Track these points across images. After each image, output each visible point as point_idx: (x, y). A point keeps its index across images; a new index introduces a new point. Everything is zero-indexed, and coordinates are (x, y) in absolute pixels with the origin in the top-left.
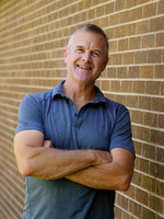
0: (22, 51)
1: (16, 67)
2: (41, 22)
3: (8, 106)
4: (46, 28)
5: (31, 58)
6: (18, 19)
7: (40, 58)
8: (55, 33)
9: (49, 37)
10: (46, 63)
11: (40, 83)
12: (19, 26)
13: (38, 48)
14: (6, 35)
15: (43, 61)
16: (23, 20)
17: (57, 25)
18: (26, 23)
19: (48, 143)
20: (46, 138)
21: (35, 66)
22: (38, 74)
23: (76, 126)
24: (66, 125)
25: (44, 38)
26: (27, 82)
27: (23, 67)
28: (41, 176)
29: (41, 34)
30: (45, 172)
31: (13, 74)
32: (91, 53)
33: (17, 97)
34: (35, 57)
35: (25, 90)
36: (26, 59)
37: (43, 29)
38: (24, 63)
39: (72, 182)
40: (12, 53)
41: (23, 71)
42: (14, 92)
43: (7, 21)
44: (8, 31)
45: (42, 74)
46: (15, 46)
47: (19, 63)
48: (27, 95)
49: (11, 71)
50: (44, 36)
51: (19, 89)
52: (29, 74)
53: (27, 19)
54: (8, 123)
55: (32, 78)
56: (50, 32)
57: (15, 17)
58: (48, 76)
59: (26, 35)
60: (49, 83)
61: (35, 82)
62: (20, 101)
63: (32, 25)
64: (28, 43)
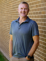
0: (9, 9)
1: (8, 13)
7: (14, 11)
11: (15, 17)
13: (14, 8)
14: (4, 5)
15: (15, 11)
21: (13, 13)
22: (14, 15)
25: (15, 5)
26: (11, 17)
27: (10, 13)
31: (7, 15)
34: (13, 10)
35: (11, 19)
36: (11, 11)
37: (15, 3)
40: (7, 10)
45: (15, 15)
46: (7, 8)
47: (9, 12)
49: (7, 14)
51: (9, 19)
54: (7, 28)
58: (17, 15)
59: (10, 5)
61: (14, 17)
63: (12, 2)
64: (11, 7)
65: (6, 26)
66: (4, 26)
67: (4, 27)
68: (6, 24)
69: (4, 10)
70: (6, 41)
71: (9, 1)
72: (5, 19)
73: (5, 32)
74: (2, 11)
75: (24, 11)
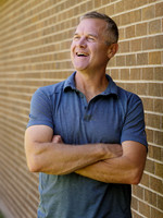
0: (32, 44)
1: (26, 61)
2: (48, 13)
3: (20, 100)
4: (54, 20)
5: (41, 51)
6: (26, 12)
7: (49, 51)
8: (62, 24)
9: (58, 28)
10: (56, 55)
11: (51, 75)
12: (27, 19)
13: (47, 41)
14: (15, 29)
15: (53, 53)
16: (31, 13)
17: (65, 16)
18: (34, 16)
19: (57, 138)
20: (55, 134)
21: (45, 58)
22: (48, 67)
23: (85, 120)
24: (75, 119)
25: (52, 30)
26: (38, 75)
27: (33, 60)
28: (49, 172)
29: (49, 26)
30: (53, 167)
31: (24, 68)
32: (87, 38)
33: (28, 91)
34: (44, 50)
35: (37, 84)
36: (36, 52)
37: (51, 21)
38: (34, 56)
39: (82, 176)
40: (22, 47)
41: (33, 64)
43: (15, 15)
44: (16, 25)
45: (53, 66)
46: (25, 39)
47: (29, 57)
48: (38, 88)
50: (53, 28)
52: (39, 67)
53: (35, 11)
54: (22, 118)
55: (42, 71)
56: (58, 23)
57: (22, 11)
58: (58, 68)
59: (34, 28)
60: (60, 75)
62: (32, 95)
63: (40, 17)
64: (36, 35)
65: (19, 111)
66: (11, 111)
67: (13, 115)
68: (18, 103)
69: (13, 50)
70: (17, 170)
72: (17, 82)
73: (14, 135)
74: (7, 51)
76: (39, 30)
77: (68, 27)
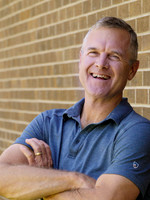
0: (20, 51)
1: (13, 74)
5: (35, 60)
7: (47, 61)
8: (66, 24)
9: (59, 29)
10: (56, 67)
11: (50, 95)
12: (14, 14)
13: (43, 46)
15: (52, 64)
17: (69, 12)
21: (40, 71)
22: (45, 83)
25: (52, 31)
26: (30, 95)
27: (23, 73)
31: (9, 84)
32: (108, 56)
34: (40, 59)
35: (29, 106)
36: (27, 61)
37: (50, 18)
42: (12, 111)
45: (52, 83)
47: (17, 68)
50: (52, 28)
51: (19, 106)
52: (32, 83)
58: (61, 85)
59: (25, 27)
60: (63, 96)
61: (43, 95)
63: (33, 12)
71: (19, 6)
75: (104, 68)
76: (31, 31)
77: (75, 28)
